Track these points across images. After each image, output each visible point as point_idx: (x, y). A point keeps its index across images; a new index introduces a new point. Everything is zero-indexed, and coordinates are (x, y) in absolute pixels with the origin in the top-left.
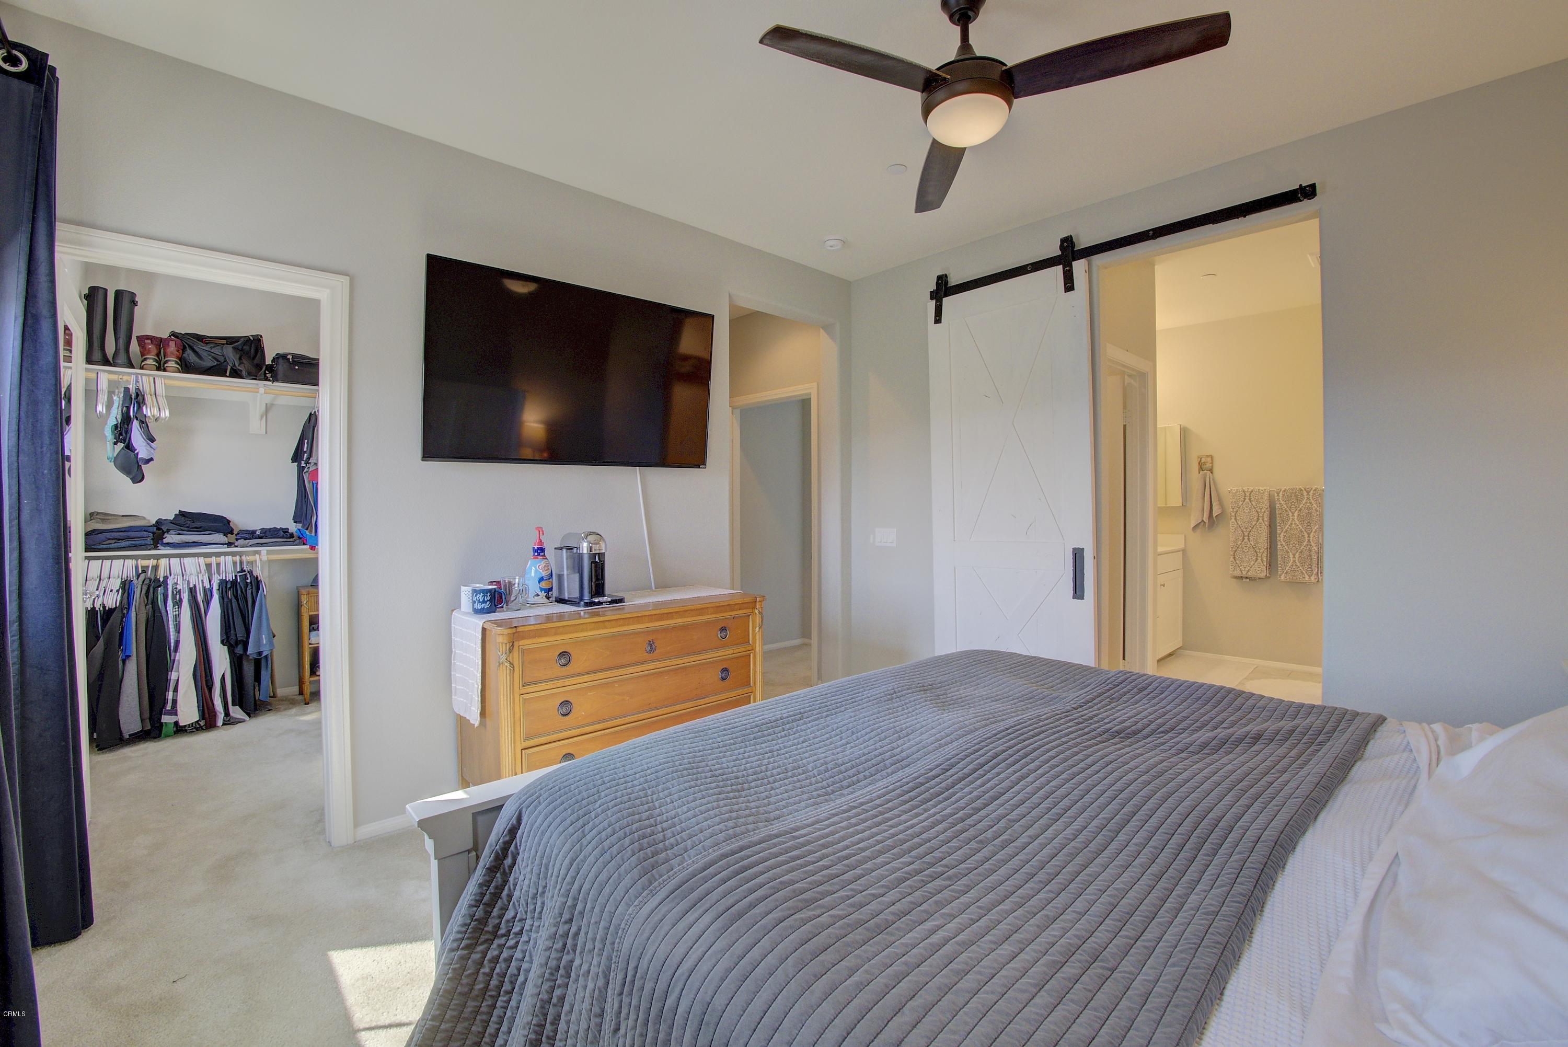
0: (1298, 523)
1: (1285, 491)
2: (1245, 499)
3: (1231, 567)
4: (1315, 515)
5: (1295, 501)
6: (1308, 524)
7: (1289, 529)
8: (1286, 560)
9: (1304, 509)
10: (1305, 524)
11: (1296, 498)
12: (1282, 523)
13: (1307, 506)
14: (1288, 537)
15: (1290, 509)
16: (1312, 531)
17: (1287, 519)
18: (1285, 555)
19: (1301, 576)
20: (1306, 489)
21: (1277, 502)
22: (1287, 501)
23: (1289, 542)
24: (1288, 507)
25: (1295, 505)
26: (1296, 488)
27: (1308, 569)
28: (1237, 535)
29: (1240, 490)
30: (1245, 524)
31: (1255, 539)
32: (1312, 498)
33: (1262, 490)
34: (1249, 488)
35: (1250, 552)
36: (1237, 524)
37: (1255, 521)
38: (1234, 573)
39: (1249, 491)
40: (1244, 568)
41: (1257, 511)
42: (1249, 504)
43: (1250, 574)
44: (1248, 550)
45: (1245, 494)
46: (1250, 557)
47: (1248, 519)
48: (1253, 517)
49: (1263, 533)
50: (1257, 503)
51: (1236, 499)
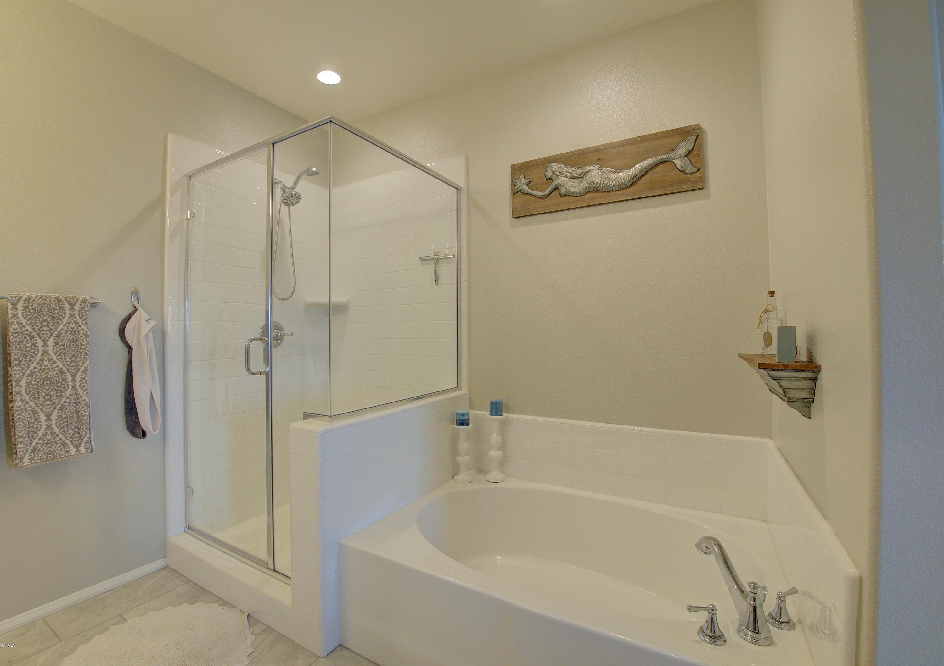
4: (85, 343)
5: (49, 319)
6: (73, 359)
7: (36, 370)
8: (32, 427)
9: (66, 333)
10: (68, 359)
11: (50, 314)
12: (24, 359)
13: (70, 327)
14: (35, 385)
15: (39, 332)
16: (79, 370)
17: (34, 352)
18: (29, 419)
19: (63, 450)
20: (69, 299)
21: (13, 320)
22: (34, 320)
23: (38, 393)
24: (36, 330)
25: (48, 327)
26: (50, 296)
27: (74, 434)
32: (79, 315)
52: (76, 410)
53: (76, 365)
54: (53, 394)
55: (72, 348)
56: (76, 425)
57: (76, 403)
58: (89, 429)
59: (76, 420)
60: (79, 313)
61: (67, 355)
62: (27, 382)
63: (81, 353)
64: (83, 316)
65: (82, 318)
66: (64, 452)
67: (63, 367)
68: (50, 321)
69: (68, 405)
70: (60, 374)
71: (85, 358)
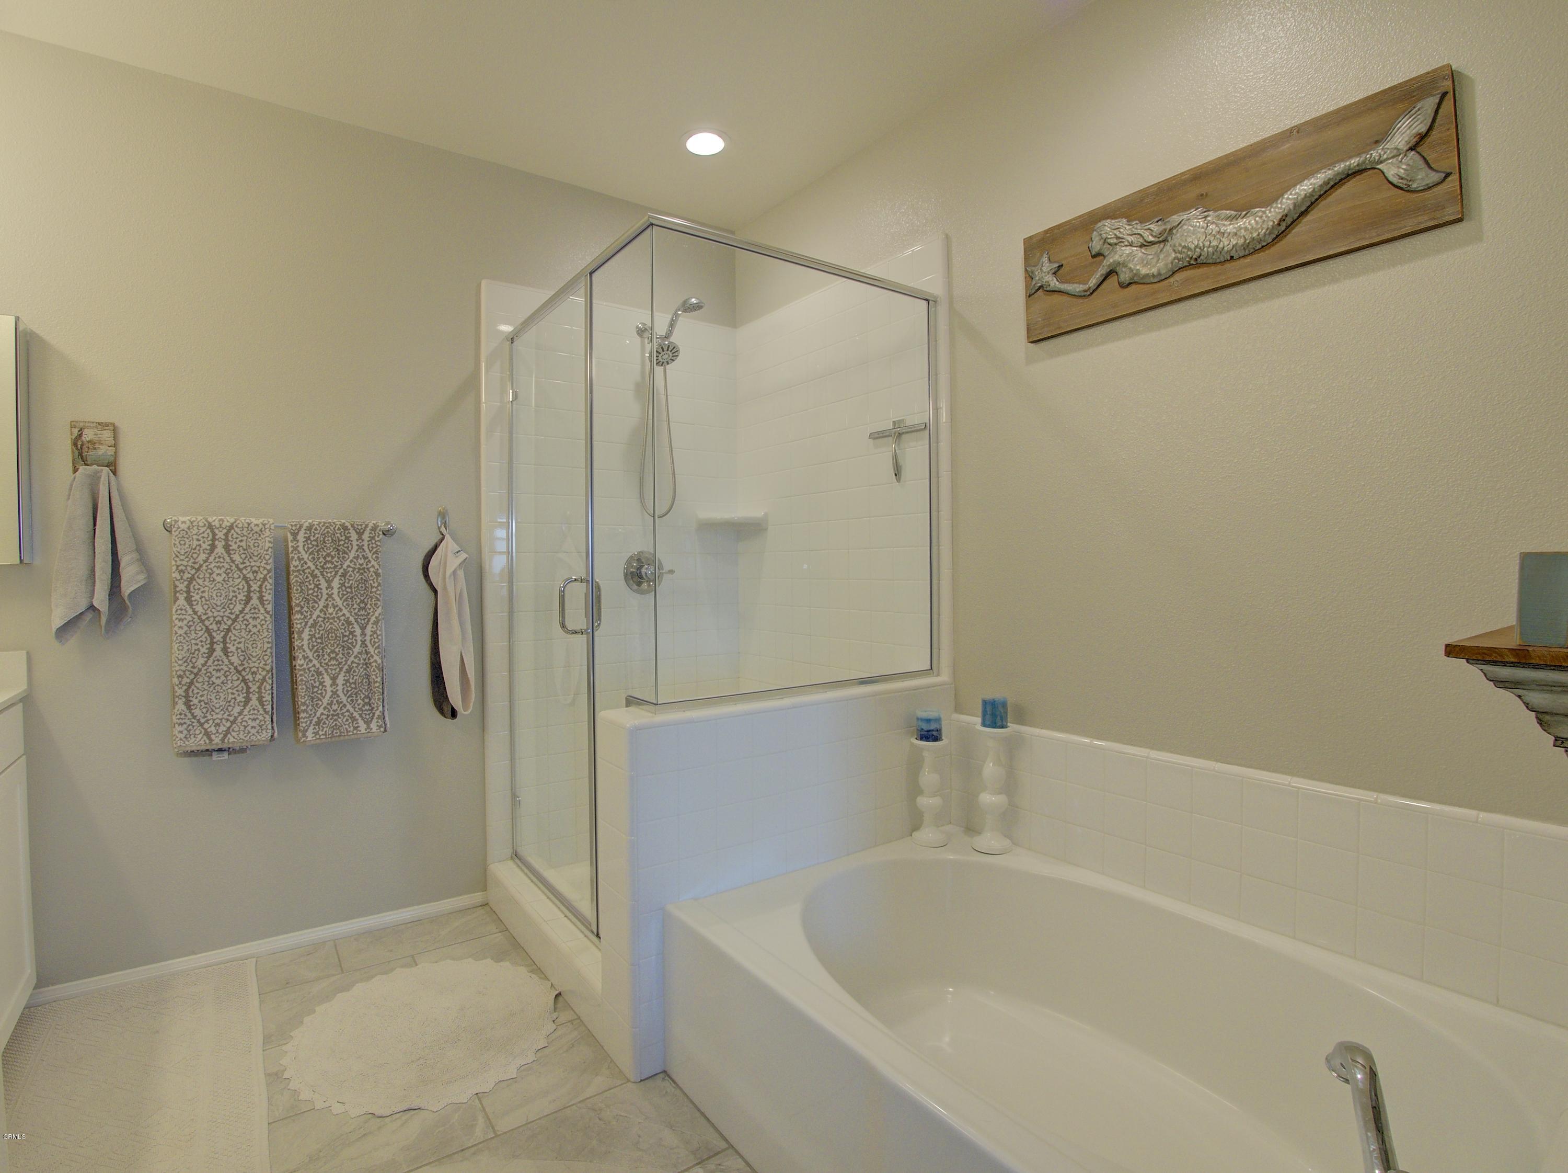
0: (339, 602)
1: (309, 528)
2: (213, 547)
3: (179, 728)
4: (376, 585)
5: (333, 553)
6: (362, 605)
7: (320, 619)
8: (316, 692)
9: (353, 571)
10: (355, 606)
11: (334, 546)
12: (306, 605)
13: (357, 564)
14: (319, 638)
15: (322, 570)
16: (369, 620)
17: (317, 596)
18: (312, 682)
19: (351, 725)
20: (356, 526)
21: (293, 555)
22: (316, 554)
23: (322, 649)
24: (319, 567)
25: (332, 563)
26: (334, 523)
27: (364, 706)
28: (193, 642)
29: (201, 524)
30: (213, 610)
31: (240, 648)
32: (369, 548)
33: (257, 525)
34: (225, 520)
35: (229, 682)
36: (195, 613)
37: (240, 603)
38: (187, 743)
39: (223, 526)
40: (215, 726)
41: (245, 578)
42: (224, 559)
43: (232, 740)
44: (225, 678)
45: (214, 535)
46: (231, 696)
47: (222, 598)
48: (234, 592)
49: (261, 633)
50: (246, 557)
51: (187, 546)
52: (366, 674)
53: (366, 614)
54: (339, 651)
55: (361, 592)
56: (367, 694)
57: (366, 664)
58: (381, 701)
59: (366, 688)
60: (369, 545)
61: (355, 601)
62: (309, 635)
63: (372, 598)
64: (372, 548)
65: (372, 551)
66: (352, 729)
67: (350, 616)
68: (334, 556)
69: (356, 667)
70: (346, 625)
71: (376, 604)
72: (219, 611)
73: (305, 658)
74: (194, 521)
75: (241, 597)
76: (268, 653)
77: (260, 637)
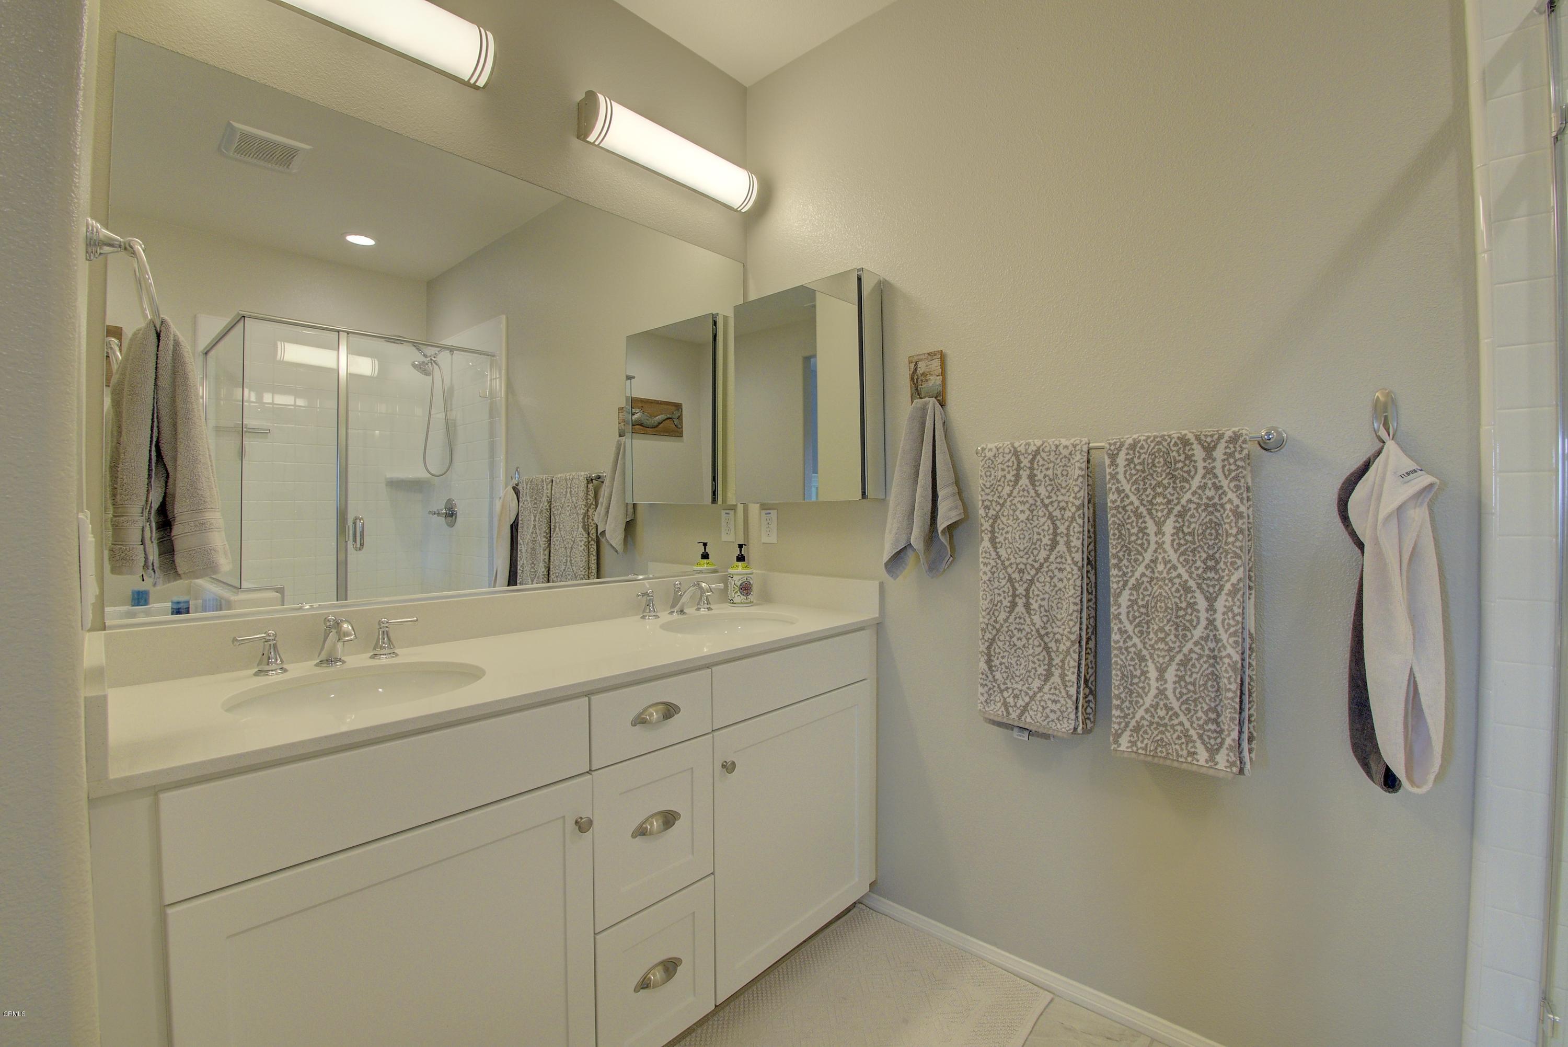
0: (1173, 557)
1: (1133, 447)
2: (1018, 477)
3: (981, 690)
4: (1234, 531)
5: (1165, 482)
6: (1210, 563)
7: (1145, 579)
8: (1137, 684)
10: (1199, 563)
11: (1168, 471)
12: (1126, 557)
13: (1204, 497)
14: (1143, 606)
15: (1150, 507)
16: (1221, 589)
17: (1142, 545)
18: (1131, 668)
19: (1184, 746)
20: (1203, 438)
21: (1111, 485)
22: (1142, 483)
23: (1147, 623)
24: (1145, 502)
25: (1165, 497)
26: (1169, 436)
27: (1206, 723)
28: (996, 591)
29: (1007, 451)
30: (1016, 556)
31: (1043, 606)
32: (1223, 471)
33: (1066, 447)
34: (1032, 443)
35: (1030, 647)
36: (999, 557)
37: (1045, 549)
38: (987, 709)
39: (1029, 451)
40: (1013, 697)
41: (1051, 517)
42: (1028, 492)
43: (1029, 720)
44: (1026, 641)
45: (1019, 462)
46: (1031, 665)
47: (1025, 541)
48: (1039, 534)
49: (1068, 590)
50: (1053, 489)
51: (993, 477)
52: (1213, 673)
53: (1217, 577)
54: (1170, 630)
55: (1209, 541)
56: (1213, 705)
57: (1215, 657)
58: (1237, 722)
59: (1213, 695)
60: (1224, 467)
61: (1198, 555)
62: (1129, 600)
63: (1227, 553)
64: (1230, 471)
65: (1229, 475)
66: (1185, 753)
67: (1189, 579)
68: (1167, 485)
69: (1198, 660)
70: (1182, 592)
71: (1232, 563)
72: (1022, 557)
73: (1122, 632)
74: (1000, 447)
75: (1046, 541)
76: (1074, 617)
77: (1067, 596)
